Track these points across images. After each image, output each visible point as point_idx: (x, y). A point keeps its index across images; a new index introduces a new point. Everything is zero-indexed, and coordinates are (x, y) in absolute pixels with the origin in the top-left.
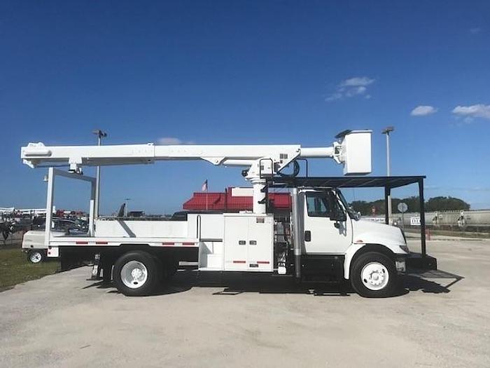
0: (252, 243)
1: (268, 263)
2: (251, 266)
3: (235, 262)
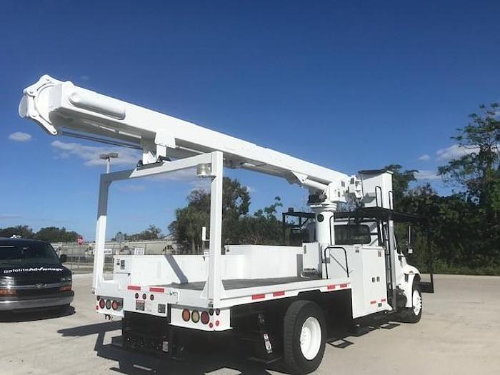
0: (378, 279)
1: (385, 300)
2: (379, 305)
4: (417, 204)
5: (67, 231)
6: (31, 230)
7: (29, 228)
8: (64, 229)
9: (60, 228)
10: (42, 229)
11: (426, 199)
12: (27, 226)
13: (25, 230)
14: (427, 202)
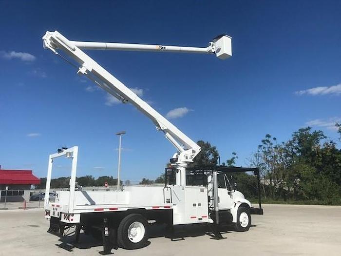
0: (199, 205)
1: (206, 217)
2: (199, 219)
3: (192, 218)
4: (321, 155)
5: (114, 178)
6: (94, 178)
7: (93, 177)
8: (112, 177)
9: (110, 177)
10: (100, 177)
11: (327, 152)
12: (91, 176)
13: (91, 178)
14: (327, 154)
